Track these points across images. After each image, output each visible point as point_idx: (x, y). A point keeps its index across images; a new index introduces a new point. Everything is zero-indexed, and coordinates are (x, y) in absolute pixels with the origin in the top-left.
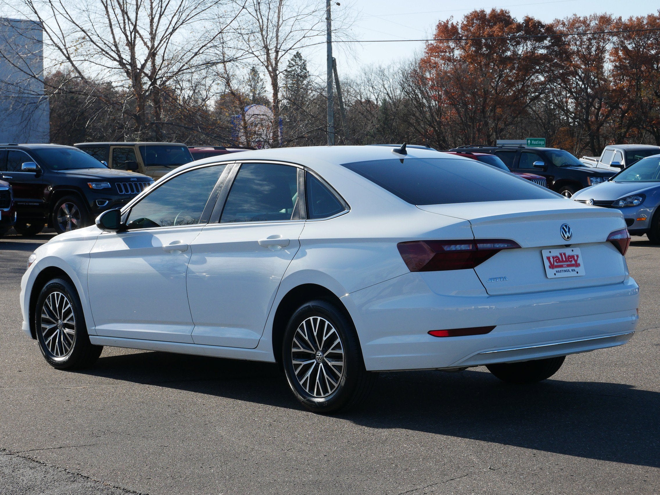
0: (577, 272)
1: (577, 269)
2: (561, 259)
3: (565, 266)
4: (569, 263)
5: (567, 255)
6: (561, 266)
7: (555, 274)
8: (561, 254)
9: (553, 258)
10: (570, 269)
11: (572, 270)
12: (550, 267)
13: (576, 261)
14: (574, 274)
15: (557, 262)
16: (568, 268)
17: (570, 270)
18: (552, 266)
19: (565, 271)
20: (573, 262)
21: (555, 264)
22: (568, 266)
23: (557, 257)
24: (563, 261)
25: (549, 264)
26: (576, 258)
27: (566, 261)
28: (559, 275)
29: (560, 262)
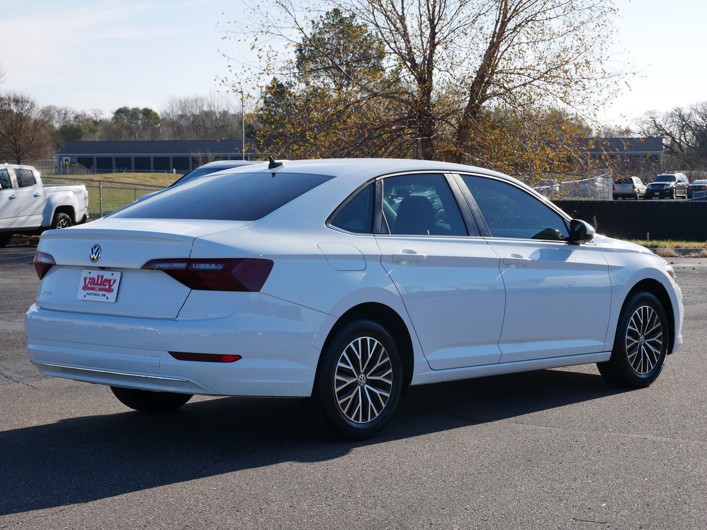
0: (107, 298)
1: (108, 294)
2: (96, 282)
3: (97, 289)
4: (102, 287)
5: (104, 278)
6: (93, 289)
7: (85, 296)
8: (99, 277)
9: (90, 279)
10: (101, 293)
11: (103, 295)
12: (83, 288)
13: (110, 286)
14: (104, 299)
15: (91, 284)
16: (98, 292)
17: (101, 295)
18: (85, 288)
19: (95, 294)
20: (107, 287)
21: (89, 285)
22: (100, 290)
23: (94, 279)
24: (97, 284)
25: (83, 285)
26: (112, 283)
27: (100, 284)
28: (88, 298)
29: (94, 284)
